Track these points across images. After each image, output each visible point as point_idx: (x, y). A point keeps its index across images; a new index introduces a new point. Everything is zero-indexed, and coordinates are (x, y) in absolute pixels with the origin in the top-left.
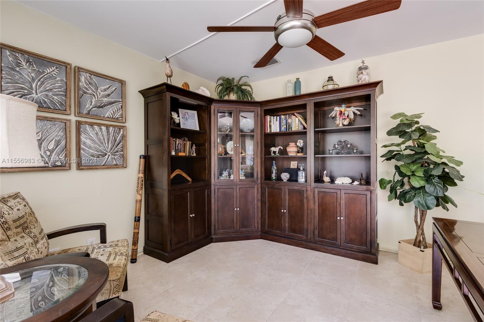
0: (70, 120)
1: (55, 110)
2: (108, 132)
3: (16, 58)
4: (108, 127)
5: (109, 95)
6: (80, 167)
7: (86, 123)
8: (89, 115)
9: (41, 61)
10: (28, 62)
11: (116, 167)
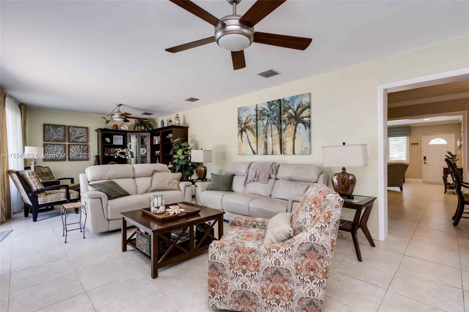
0: (66, 144)
1: (61, 141)
2: (80, 147)
3: (49, 127)
4: (80, 145)
5: (81, 134)
6: (69, 160)
7: (72, 145)
8: (73, 142)
9: (56, 126)
10: (52, 128)
11: (84, 160)
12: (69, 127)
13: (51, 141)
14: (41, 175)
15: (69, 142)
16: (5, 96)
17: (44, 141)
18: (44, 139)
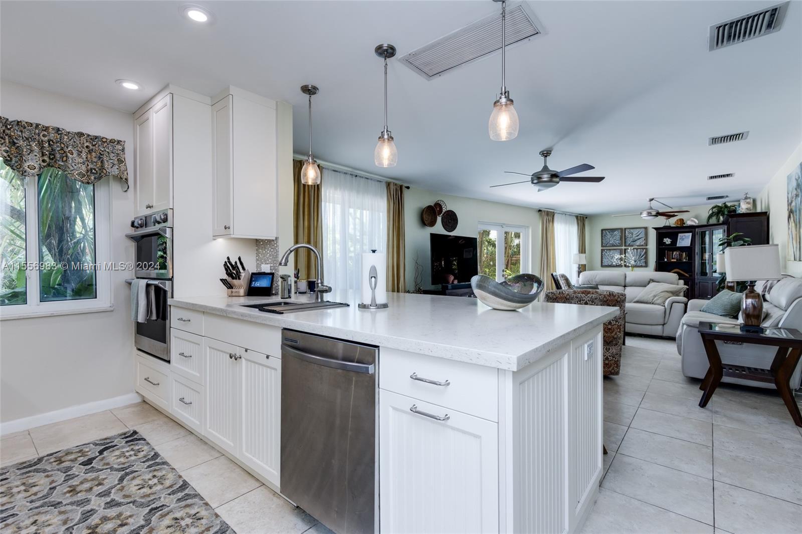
0: (622, 249)
1: (617, 246)
2: (637, 252)
3: (606, 232)
4: (637, 249)
5: (638, 236)
6: (626, 266)
7: (628, 249)
8: (629, 245)
9: (613, 230)
10: (609, 232)
11: (642, 266)
12: (625, 229)
13: (608, 247)
15: (625, 246)
16: (553, 216)
17: (602, 247)
18: (602, 245)
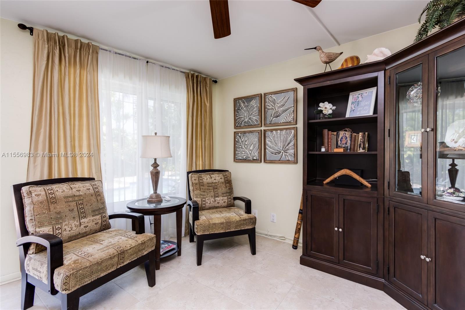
0: (261, 130)
1: (255, 126)
2: (282, 134)
3: (240, 103)
4: (281, 130)
5: (283, 105)
6: (266, 160)
7: (269, 130)
8: (271, 124)
9: (248, 99)
10: (244, 102)
11: (288, 162)
12: (265, 94)
13: (243, 127)
14: (198, 186)
15: (265, 125)
17: (235, 128)
18: (235, 125)
